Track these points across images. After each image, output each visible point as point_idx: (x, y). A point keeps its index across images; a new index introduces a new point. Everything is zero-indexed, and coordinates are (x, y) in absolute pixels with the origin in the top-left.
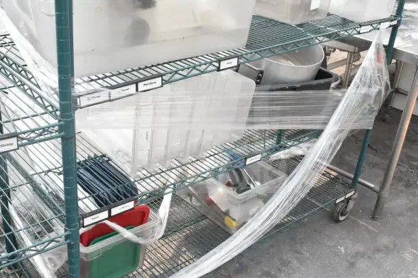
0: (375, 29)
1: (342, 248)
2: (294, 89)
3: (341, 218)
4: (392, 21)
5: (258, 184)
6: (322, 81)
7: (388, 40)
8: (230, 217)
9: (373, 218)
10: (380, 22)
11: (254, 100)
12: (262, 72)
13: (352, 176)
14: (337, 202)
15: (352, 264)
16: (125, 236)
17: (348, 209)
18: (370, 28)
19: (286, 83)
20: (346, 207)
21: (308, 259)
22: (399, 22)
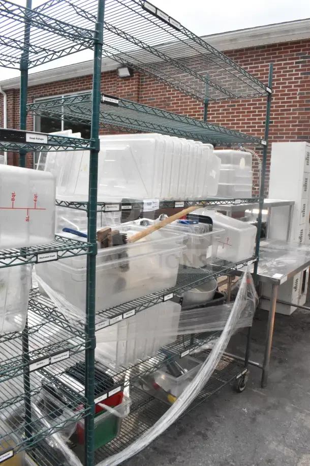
0: (245, 265)
1: (245, 409)
2: (203, 306)
3: (242, 389)
4: (253, 259)
5: (186, 370)
6: (218, 300)
7: (253, 269)
8: (172, 395)
9: (262, 387)
10: (247, 261)
11: (181, 316)
12: (182, 298)
13: (244, 359)
14: (237, 377)
15: (254, 420)
16: (111, 412)
17: (245, 382)
18: (242, 265)
19: (196, 303)
20: (243, 380)
21: (224, 419)
22: (258, 259)
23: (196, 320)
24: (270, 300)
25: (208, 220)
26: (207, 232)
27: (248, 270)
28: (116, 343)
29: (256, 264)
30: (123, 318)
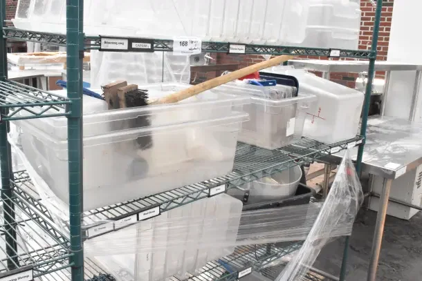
0: (343, 149)
2: (278, 205)
4: (357, 140)
6: (302, 196)
7: (356, 156)
10: (348, 142)
11: (242, 219)
12: (248, 192)
18: (339, 148)
19: (270, 200)
22: (364, 141)
23: (264, 224)
24: (379, 197)
25: (292, 81)
26: (289, 97)
27: (348, 154)
28: (133, 256)
29: (361, 148)
30: (138, 219)
